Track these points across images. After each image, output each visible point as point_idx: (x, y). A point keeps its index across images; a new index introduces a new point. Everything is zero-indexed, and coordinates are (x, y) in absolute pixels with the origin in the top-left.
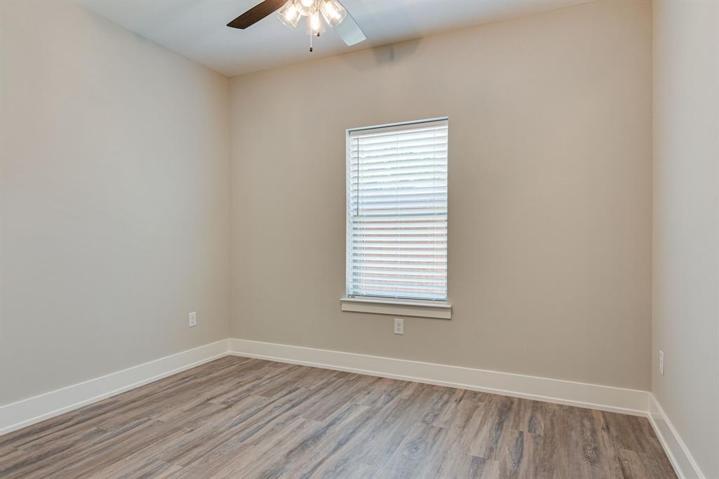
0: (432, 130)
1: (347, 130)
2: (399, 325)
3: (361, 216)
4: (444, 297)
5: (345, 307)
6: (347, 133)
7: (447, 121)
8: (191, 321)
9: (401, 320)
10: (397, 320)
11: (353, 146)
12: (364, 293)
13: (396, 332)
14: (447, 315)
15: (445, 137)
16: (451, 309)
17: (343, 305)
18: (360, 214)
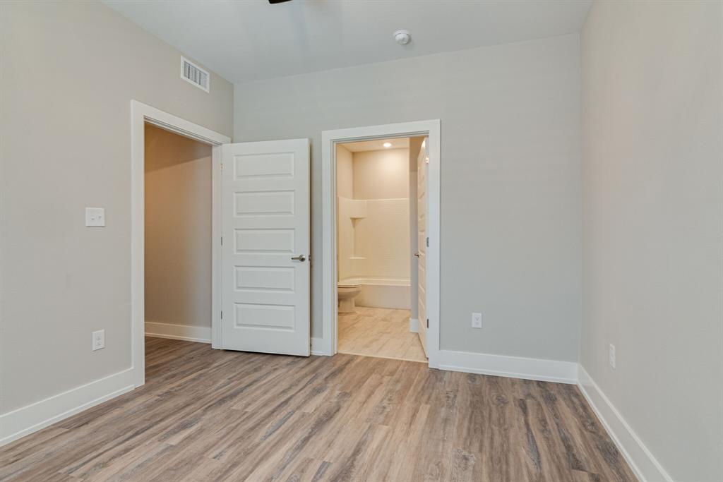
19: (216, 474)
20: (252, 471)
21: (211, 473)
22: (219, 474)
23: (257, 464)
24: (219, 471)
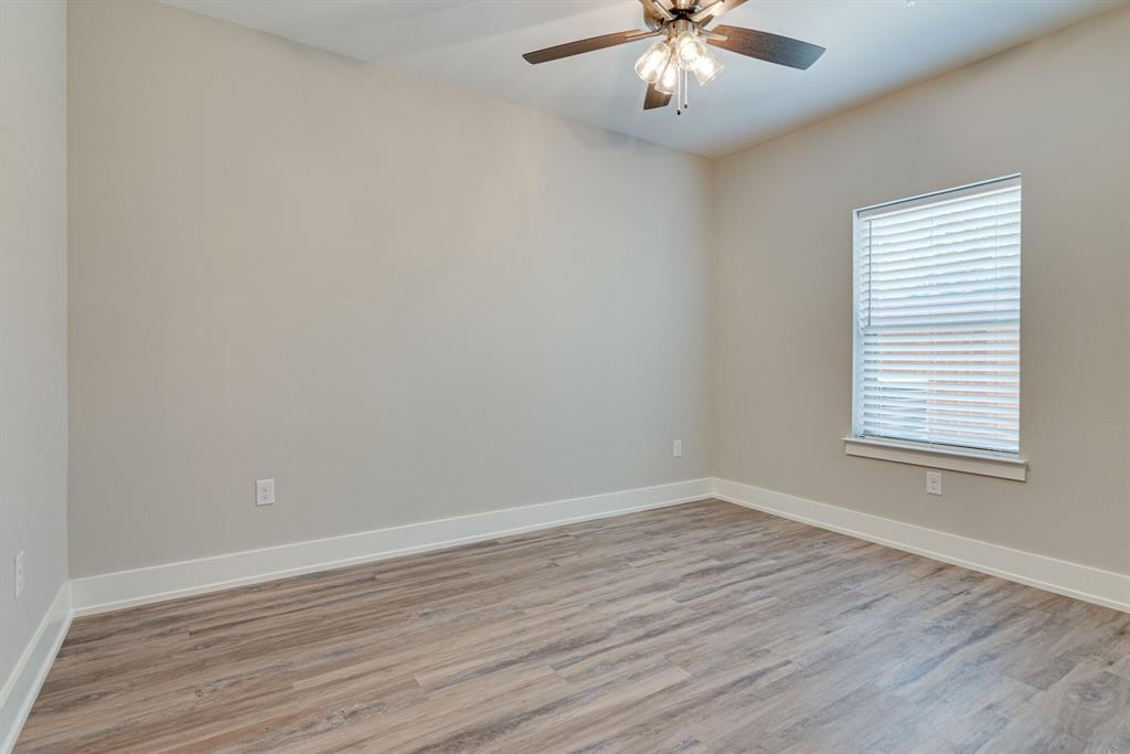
0: (991, 196)
1: (855, 211)
2: (934, 482)
3: (875, 327)
4: (1016, 448)
5: (850, 450)
6: (855, 215)
7: (1019, 180)
8: (675, 450)
9: (938, 475)
10: (929, 473)
11: (863, 231)
12: (883, 432)
13: (930, 490)
14: (1019, 474)
15: (1017, 202)
16: (1026, 467)
17: (848, 446)
18: (873, 323)
19: (698, 713)
20: (650, 697)
21: (705, 718)
22: (694, 711)
23: (637, 703)
24: (693, 716)
